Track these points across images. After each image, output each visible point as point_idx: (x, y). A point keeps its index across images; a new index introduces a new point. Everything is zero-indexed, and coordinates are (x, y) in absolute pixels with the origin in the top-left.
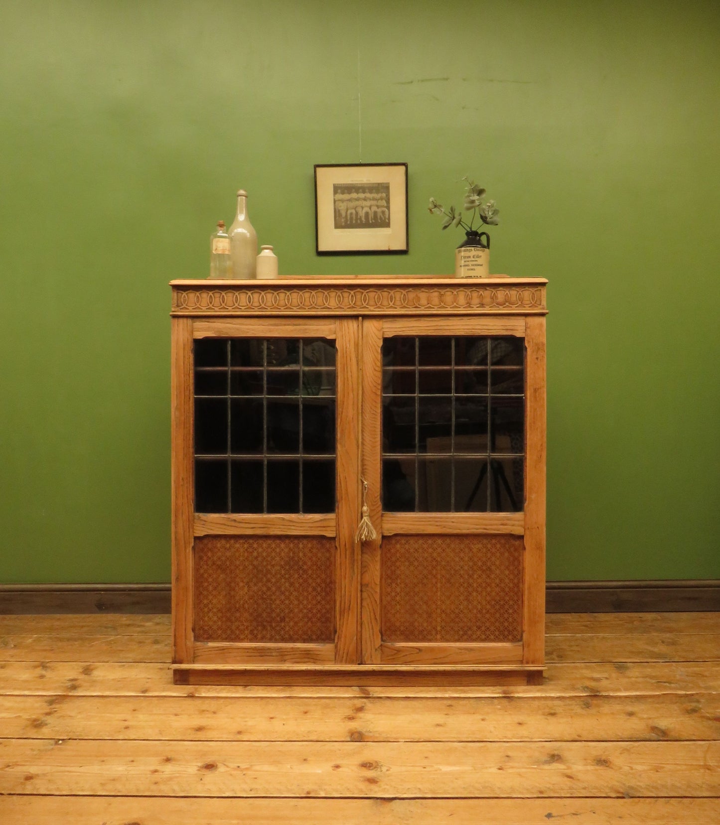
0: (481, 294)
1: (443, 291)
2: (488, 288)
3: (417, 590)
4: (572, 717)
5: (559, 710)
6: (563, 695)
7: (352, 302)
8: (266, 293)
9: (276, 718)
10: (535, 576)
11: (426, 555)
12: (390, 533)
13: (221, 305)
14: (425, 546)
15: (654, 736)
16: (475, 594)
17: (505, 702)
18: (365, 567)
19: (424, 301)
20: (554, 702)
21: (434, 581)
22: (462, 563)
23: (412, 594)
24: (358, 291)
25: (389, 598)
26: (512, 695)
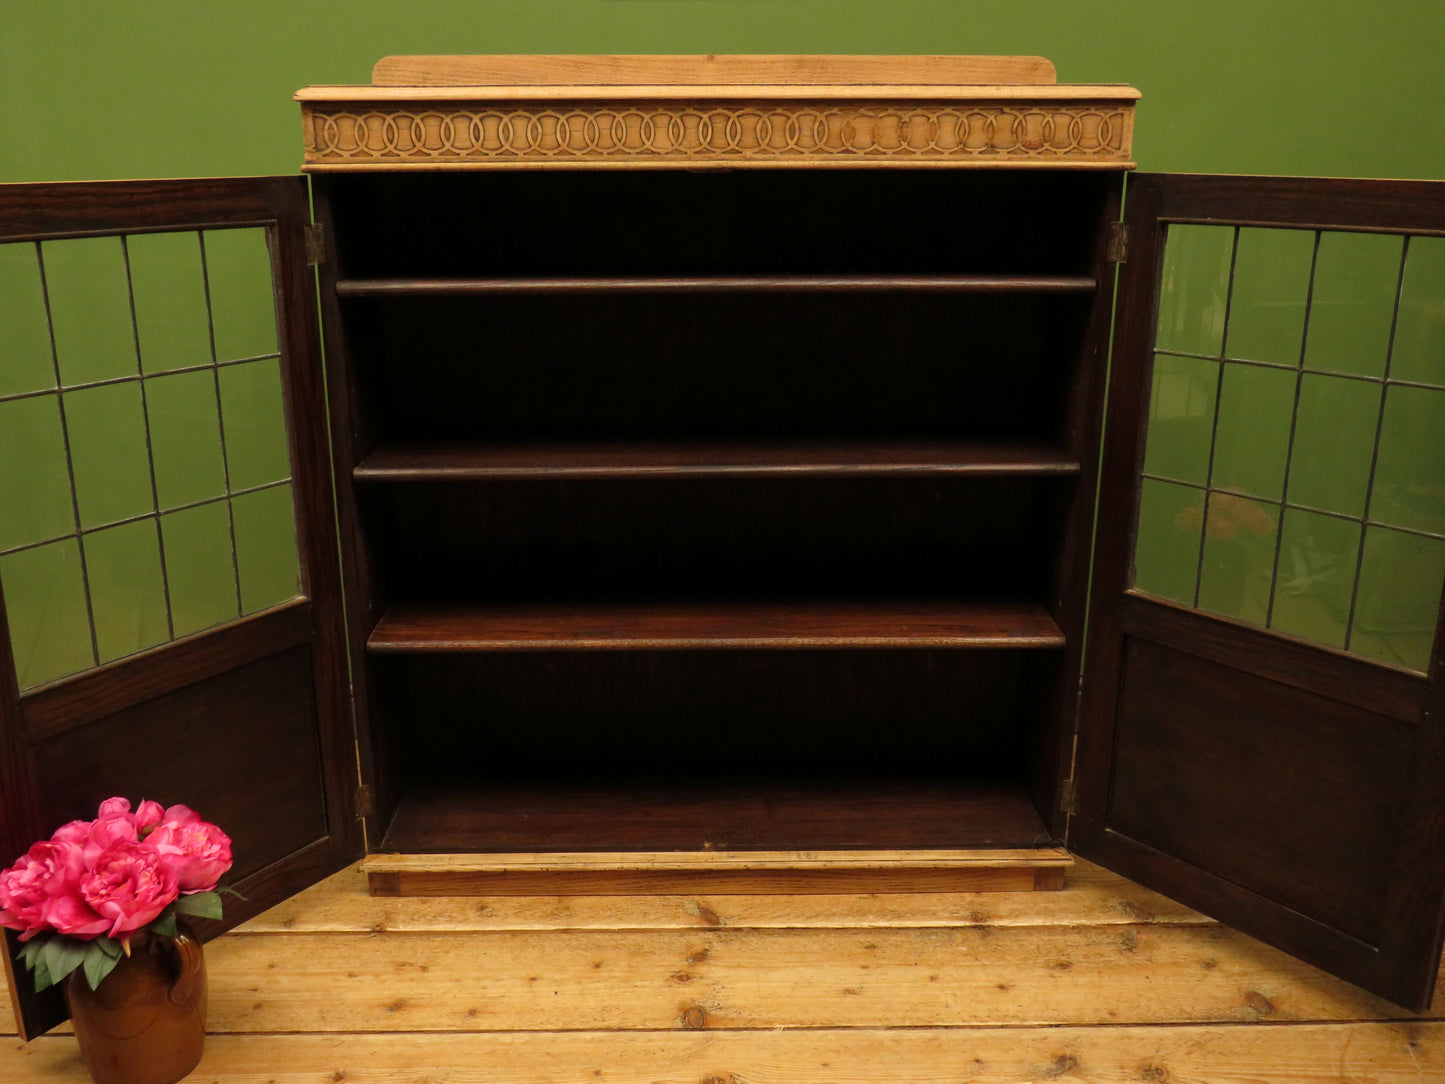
0: (991, 123)
1: (906, 116)
2: (1007, 110)
4: (1099, 972)
5: (1076, 956)
6: (1085, 922)
7: (705, 139)
8: (513, 118)
9: (541, 979)
13: (415, 146)
15: (1250, 1013)
17: (974, 936)
19: (864, 138)
20: (1067, 938)
24: (717, 114)
26: (988, 924)
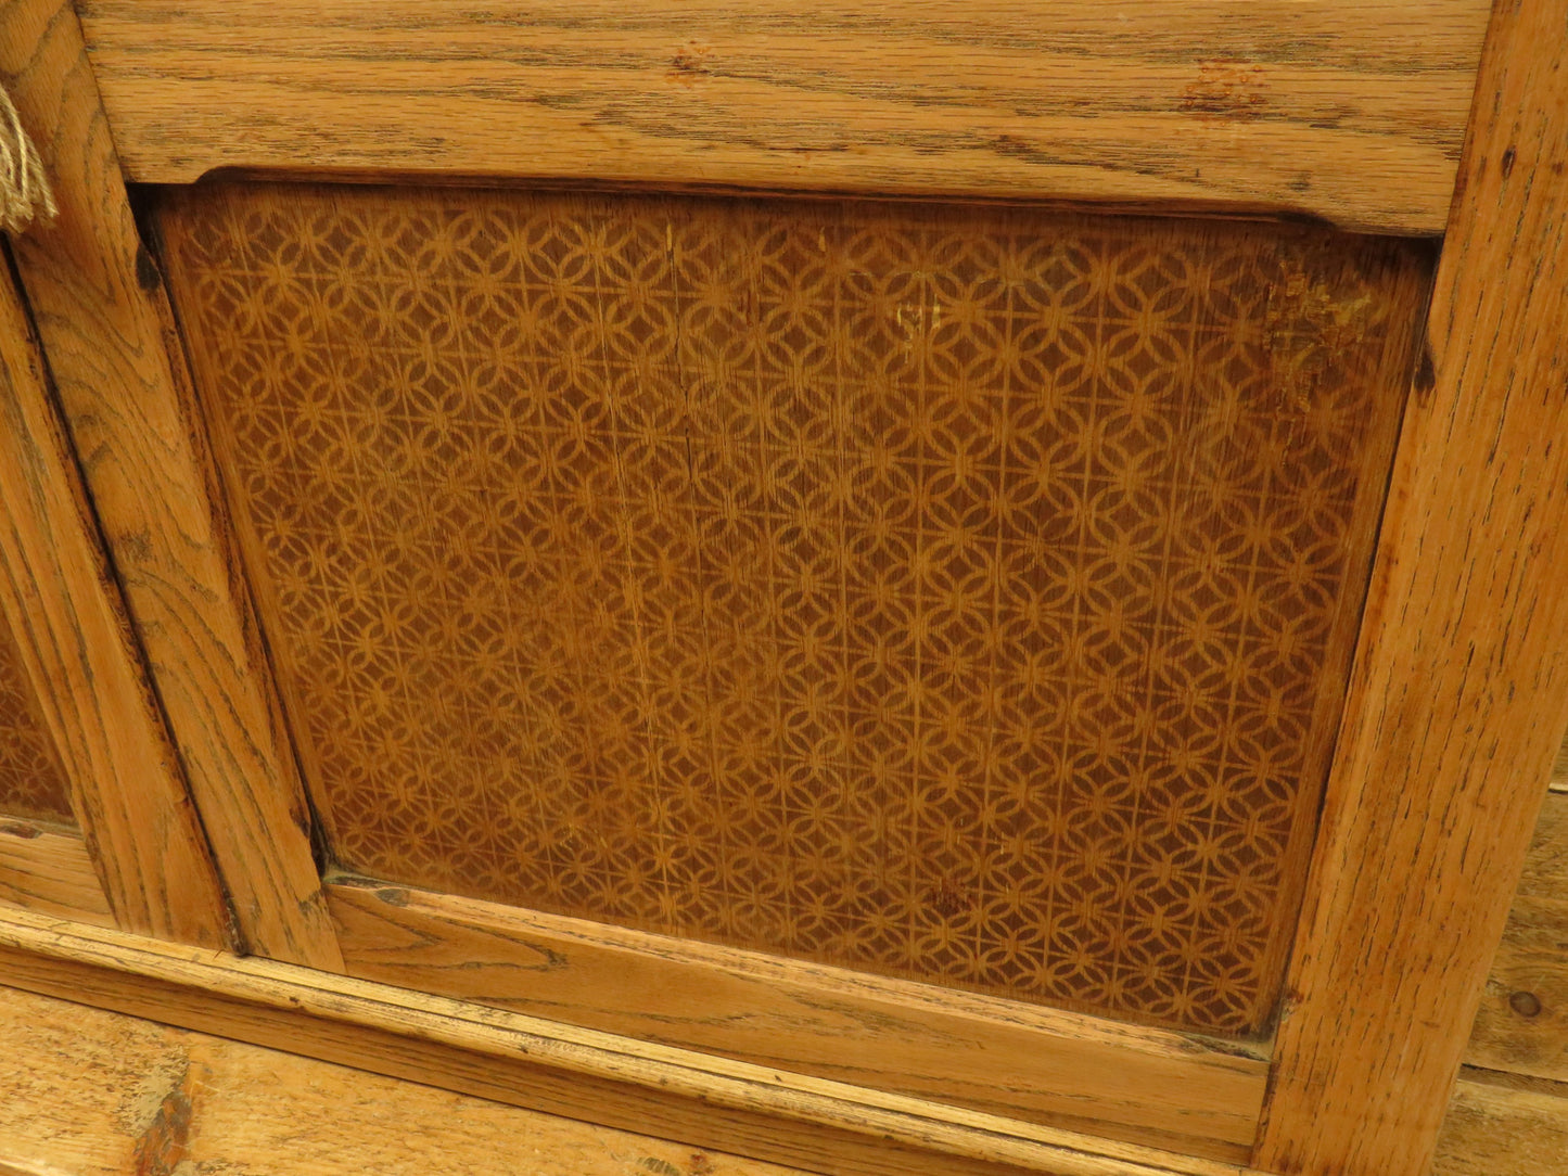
3: (477, 604)
10: (1484, 640)
11: (503, 359)
12: (177, 162)
14: (487, 284)
16: (915, 689)
18: (88, 419)
21: (592, 560)
22: (802, 451)
23: (451, 628)
25: (308, 636)
